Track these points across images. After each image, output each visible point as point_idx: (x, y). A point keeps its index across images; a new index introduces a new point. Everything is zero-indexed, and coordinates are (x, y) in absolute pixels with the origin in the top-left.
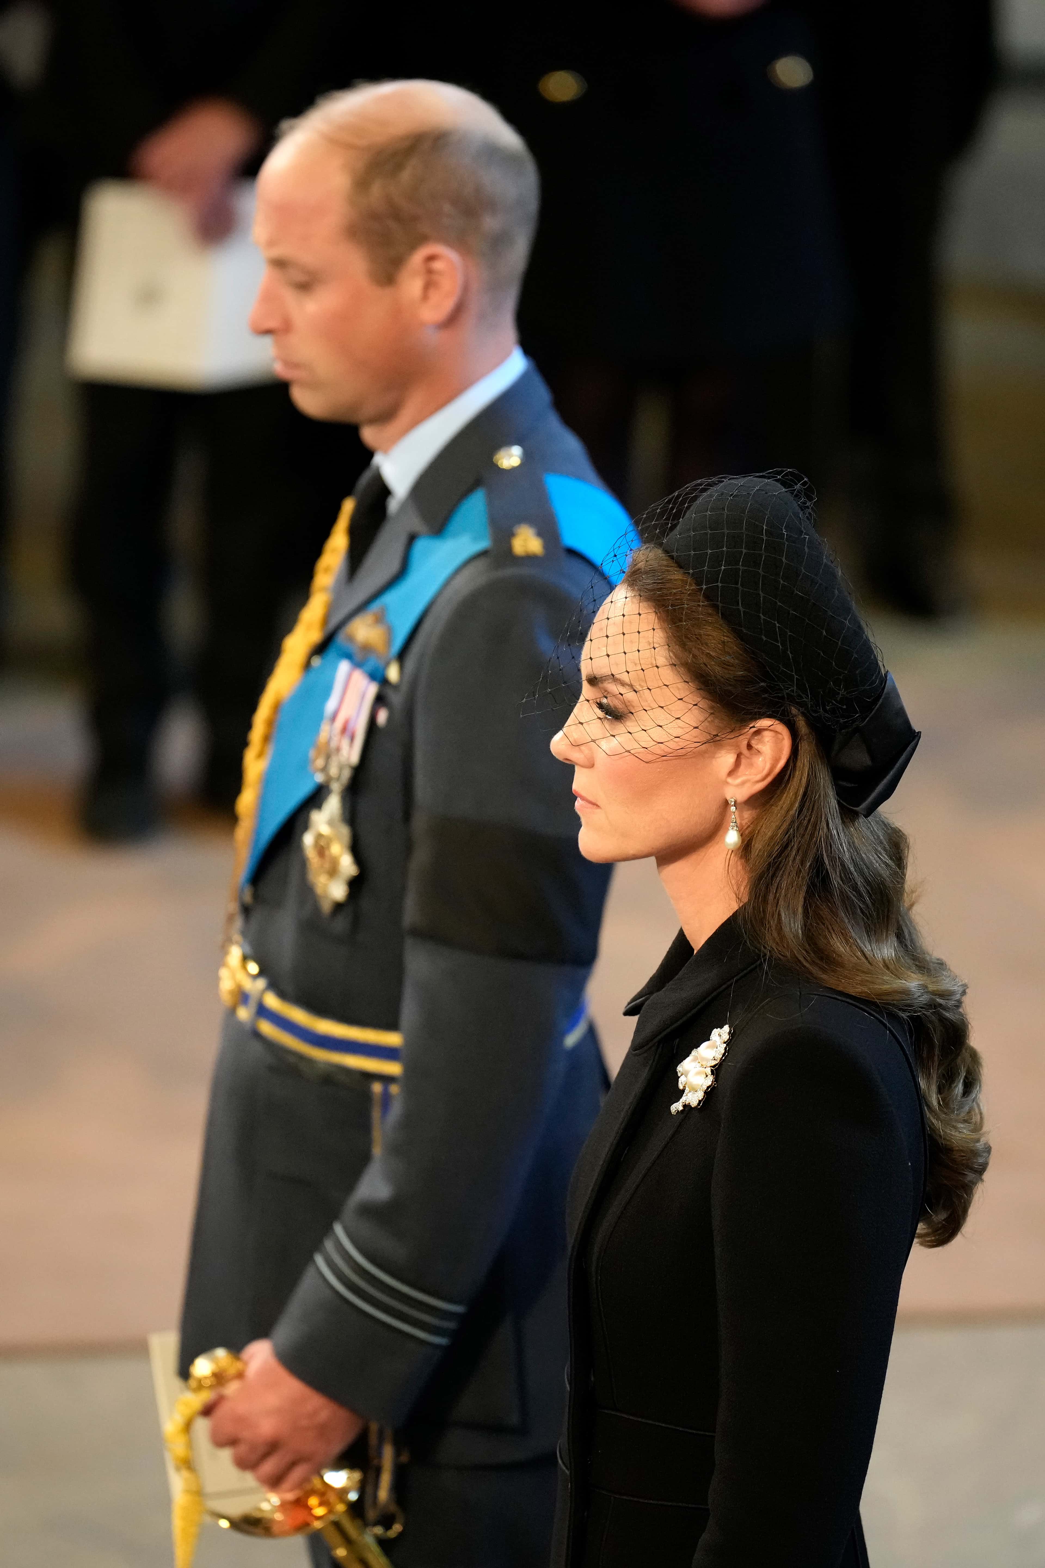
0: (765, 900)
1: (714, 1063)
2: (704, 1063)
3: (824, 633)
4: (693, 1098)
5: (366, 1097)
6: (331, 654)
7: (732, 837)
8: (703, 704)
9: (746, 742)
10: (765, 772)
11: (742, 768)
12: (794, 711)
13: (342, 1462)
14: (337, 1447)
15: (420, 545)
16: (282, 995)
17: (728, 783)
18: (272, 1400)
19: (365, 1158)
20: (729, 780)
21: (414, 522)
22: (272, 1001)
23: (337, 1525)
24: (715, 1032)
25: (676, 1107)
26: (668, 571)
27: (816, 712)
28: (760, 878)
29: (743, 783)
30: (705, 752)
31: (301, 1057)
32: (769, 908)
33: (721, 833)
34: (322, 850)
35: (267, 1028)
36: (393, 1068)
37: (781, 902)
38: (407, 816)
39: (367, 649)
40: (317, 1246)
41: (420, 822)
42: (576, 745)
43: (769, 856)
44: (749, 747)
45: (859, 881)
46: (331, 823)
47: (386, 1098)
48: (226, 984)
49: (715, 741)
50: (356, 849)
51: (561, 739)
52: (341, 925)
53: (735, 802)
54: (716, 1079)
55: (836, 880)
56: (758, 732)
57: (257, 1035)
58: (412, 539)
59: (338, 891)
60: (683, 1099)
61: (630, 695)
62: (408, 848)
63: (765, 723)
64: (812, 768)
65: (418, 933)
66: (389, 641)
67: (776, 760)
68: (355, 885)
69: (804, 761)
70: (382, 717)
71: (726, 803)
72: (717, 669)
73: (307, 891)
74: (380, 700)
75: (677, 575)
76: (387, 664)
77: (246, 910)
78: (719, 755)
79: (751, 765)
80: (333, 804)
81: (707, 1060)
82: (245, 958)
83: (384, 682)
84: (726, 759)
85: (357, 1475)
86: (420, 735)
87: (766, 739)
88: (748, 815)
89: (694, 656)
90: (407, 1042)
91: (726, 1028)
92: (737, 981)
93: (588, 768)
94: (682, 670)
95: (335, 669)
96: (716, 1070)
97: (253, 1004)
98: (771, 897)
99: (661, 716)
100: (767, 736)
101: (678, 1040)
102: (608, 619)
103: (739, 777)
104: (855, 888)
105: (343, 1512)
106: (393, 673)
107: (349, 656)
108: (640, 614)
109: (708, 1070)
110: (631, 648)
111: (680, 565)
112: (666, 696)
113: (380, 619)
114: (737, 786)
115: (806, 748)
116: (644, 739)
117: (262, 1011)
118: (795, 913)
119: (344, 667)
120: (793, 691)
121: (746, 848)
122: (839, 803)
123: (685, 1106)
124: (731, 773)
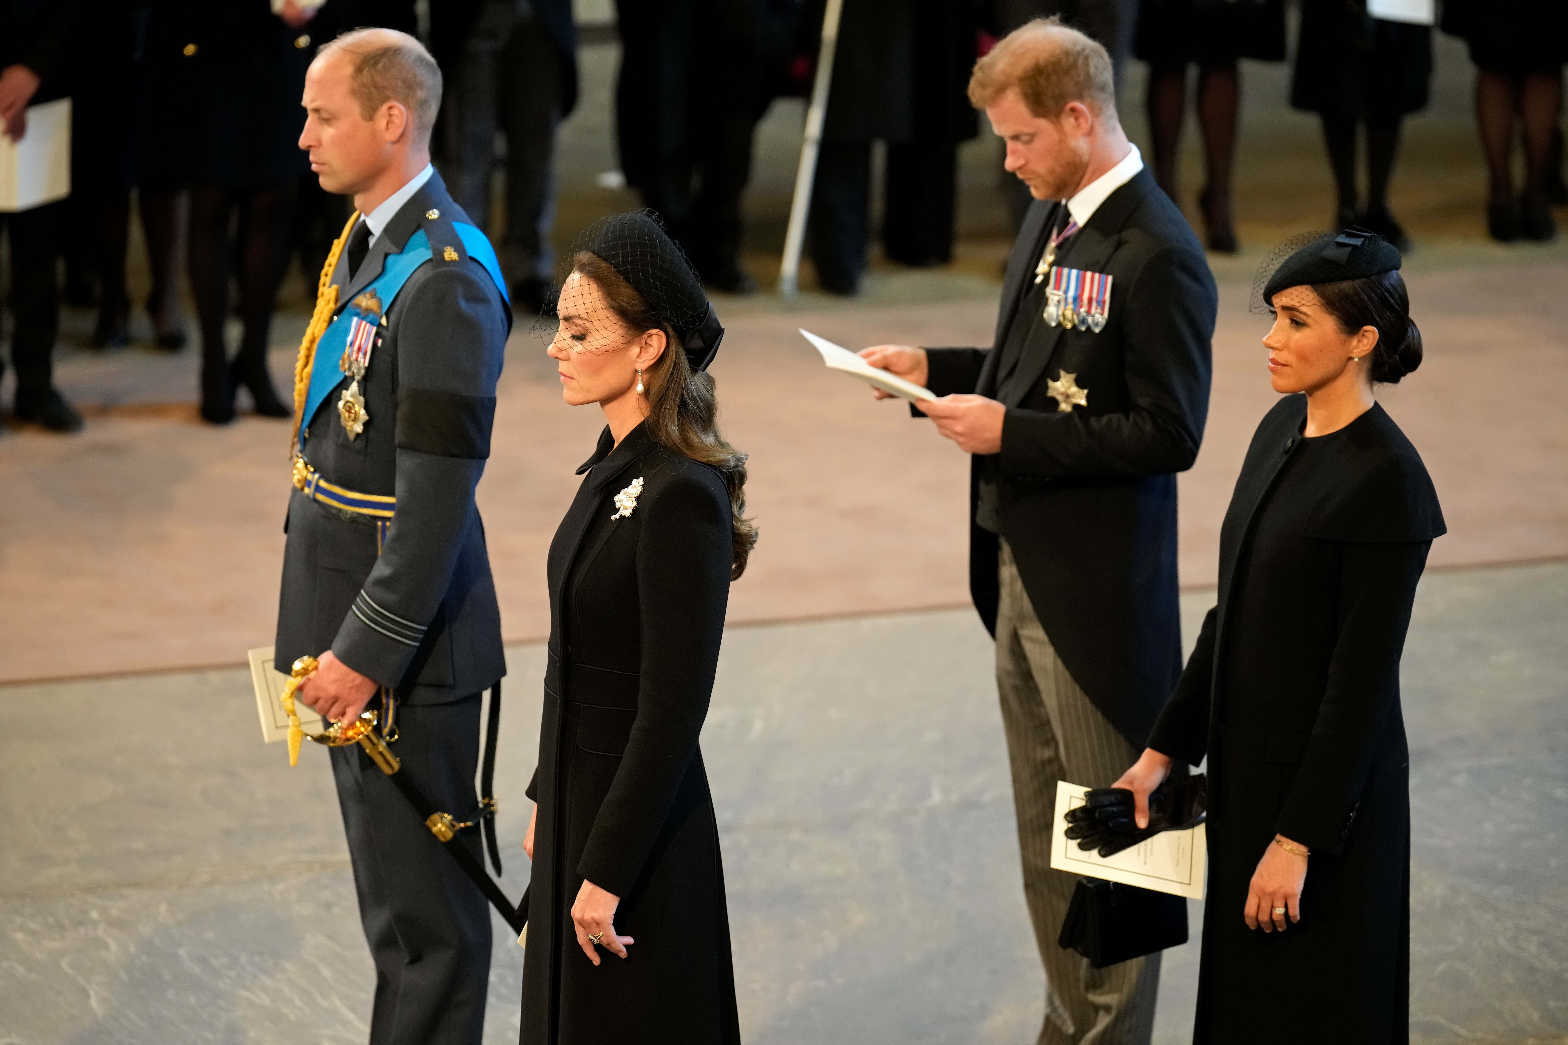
0: (659, 416)
1: (636, 496)
2: (631, 495)
3: (680, 285)
4: (627, 513)
5: (375, 528)
6: (345, 314)
7: (640, 388)
8: (624, 324)
9: (644, 342)
10: (655, 355)
11: (642, 354)
12: (666, 324)
13: (369, 707)
14: (366, 698)
15: (390, 259)
16: (328, 481)
17: (637, 362)
18: (333, 676)
19: (374, 558)
20: (638, 360)
21: (388, 246)
22: (323, 484)
23: (368, 737)
24: (635, 481)
25: (613, 517)
26: (599, 263)
27: (678, 324)
28: (656, 405)
29: (644, 361)
30: (625, 348)
31: (340, 510)
32: (661, 419)
33: (633, 386)
34: (349, 409)
35: (320, 497)
36: (389, 514)
37: (667, 416)
38: (394, 391)
39: (368, 311)
40: (353, 601)
41: (401, 393)
42: (560, 350)
43: (659, 394)
44: (646, 343)
45: (701, 405)
46: (352, 396)
47: (384, 528)
48: (297, 477)
49: (629, 343)
50: (366, 407)
51: (553, 348)
52: (359, 445)
53: (641, 370)
54: (638, 503)
55: (691, 404)
56: (650, 336)
57: (316, 501)
58: (386, 255)
59: (359, 428)
60: (619, 513)
61: (588, 324)
62: (395, 406)
63: (654, 331)
64: (677, 351)
65: (401, 446)
66: (380, 306)
67: (660, 349)
68: (366, 425)
69: (673, 348)
70: (380, 342)
71: (636, 371)
72: (630, 308)
73: (341, 430)
74: (378, 335)
75: (604, 265)
76: (381, 318)
77: (305, 442)
78: (631, 349)
79: (647, 352)
80: (354, 387)
81: (633, 494)
82: (306, 465)
83: (380, 325)
84: (635, 350)
85: (376, 712)
86: (400, 350)
87: (654, 339)
88: (646, 377)
89: (618, 303)
90: (398, 500)
91: (641, 479)
92: (643, 456)
93: (566, 361)
94: (611, 309)
95: (351, 321)
96: (638, 499)
97: (313, 486)
98: (661, 414)
99: (604, 333)
100: (654, 337)
101: (612, 486)
102: (573, 288)
103: (642, 358)
104: (699, 407)
105: (371, 731)
106: (384, 321)
107: (357, 315)
108: (589, 285)
109: (634, 499)
110: (587, 301)
111: (605, 260)
112: (607, 323)
113: (374, 295)
114: (642, 362)
115: (673, 341)
116: (596, 344)
117: (318, 489)
118: (674, 422)
119: (355, 320)
120: (667, 315)
121: (646, 393)
122: (690, 367)
123: (621, 516)
124: (638, 357)
